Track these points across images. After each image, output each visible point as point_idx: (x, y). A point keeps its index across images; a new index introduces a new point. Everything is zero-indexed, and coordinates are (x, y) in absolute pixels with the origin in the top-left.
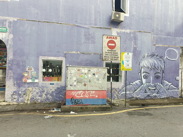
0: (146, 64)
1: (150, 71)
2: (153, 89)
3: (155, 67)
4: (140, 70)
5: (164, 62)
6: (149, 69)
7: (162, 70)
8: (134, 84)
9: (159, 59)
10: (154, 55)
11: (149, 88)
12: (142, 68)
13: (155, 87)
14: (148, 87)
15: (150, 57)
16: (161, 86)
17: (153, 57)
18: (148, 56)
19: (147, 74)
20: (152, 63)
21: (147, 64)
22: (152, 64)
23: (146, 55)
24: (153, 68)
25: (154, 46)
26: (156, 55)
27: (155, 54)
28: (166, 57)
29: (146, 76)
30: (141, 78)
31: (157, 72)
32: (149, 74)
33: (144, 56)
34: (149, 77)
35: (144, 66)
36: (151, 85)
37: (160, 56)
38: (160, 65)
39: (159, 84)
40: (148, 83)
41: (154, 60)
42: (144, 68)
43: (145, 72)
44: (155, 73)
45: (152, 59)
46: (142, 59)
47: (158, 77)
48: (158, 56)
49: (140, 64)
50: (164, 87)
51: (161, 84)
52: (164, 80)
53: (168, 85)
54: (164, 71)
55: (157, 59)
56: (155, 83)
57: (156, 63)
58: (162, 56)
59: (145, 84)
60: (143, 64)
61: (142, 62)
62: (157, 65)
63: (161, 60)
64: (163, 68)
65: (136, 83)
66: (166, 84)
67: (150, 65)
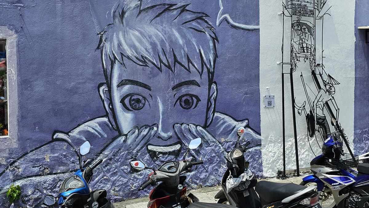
0: (133, 46)
1: (154, 75)
2: (170, 153)
3: (176, 60)
4: (105, 71)
5: (215, 39)
6: (148, 70)
7: (205, 70)
8: (73, 139)
9: (194, 24)
10: (169, 8)
11: (150, 147)
12: (113, 63)
13: (180, 142)
14: (147, 144)
15: (151, 15)
16: (203, 137)
17: (166, 15)
18: (140, 11)
19: (141, 90)
21: (137, 44)
22: (159, 48)
23: (133, 5)
24: (165, 61)
26: (179, 5)
27: (175, 1)
28: (221, 16)
29: (133, 98)
30: (112, 106)
31: (183, 81)
32: (150, 90)
33: (123, 9)
34: (147, 101)
35: (121, 53)
36: (159, 137)
37: (197, 13)
38: (198, 49)
39: (197, 131)
40: (145, 127)
41: (169, 30)
42: (122, 62)
43: (130, 83)
44: (176, 84)
45: (162, 26)
46: (110, 24)
47: (191, 101)
48: (187, 10)
49: (103, 47)
50: (215, 138)
51: (202, 127)
52: (217, 112)
53: (233, 132)
54: (213, 73)
55: (183, 24)
56: (176, 125)
57: (181, 42)
58: (205, 14)
59: (129, 132)
60: (120, 45)
61: (113, 35)
62: (186, 49)
63: (200, 28)
64: (212, 64)
65: (88, 131)
66: (224, 129)
67: (151, 51)
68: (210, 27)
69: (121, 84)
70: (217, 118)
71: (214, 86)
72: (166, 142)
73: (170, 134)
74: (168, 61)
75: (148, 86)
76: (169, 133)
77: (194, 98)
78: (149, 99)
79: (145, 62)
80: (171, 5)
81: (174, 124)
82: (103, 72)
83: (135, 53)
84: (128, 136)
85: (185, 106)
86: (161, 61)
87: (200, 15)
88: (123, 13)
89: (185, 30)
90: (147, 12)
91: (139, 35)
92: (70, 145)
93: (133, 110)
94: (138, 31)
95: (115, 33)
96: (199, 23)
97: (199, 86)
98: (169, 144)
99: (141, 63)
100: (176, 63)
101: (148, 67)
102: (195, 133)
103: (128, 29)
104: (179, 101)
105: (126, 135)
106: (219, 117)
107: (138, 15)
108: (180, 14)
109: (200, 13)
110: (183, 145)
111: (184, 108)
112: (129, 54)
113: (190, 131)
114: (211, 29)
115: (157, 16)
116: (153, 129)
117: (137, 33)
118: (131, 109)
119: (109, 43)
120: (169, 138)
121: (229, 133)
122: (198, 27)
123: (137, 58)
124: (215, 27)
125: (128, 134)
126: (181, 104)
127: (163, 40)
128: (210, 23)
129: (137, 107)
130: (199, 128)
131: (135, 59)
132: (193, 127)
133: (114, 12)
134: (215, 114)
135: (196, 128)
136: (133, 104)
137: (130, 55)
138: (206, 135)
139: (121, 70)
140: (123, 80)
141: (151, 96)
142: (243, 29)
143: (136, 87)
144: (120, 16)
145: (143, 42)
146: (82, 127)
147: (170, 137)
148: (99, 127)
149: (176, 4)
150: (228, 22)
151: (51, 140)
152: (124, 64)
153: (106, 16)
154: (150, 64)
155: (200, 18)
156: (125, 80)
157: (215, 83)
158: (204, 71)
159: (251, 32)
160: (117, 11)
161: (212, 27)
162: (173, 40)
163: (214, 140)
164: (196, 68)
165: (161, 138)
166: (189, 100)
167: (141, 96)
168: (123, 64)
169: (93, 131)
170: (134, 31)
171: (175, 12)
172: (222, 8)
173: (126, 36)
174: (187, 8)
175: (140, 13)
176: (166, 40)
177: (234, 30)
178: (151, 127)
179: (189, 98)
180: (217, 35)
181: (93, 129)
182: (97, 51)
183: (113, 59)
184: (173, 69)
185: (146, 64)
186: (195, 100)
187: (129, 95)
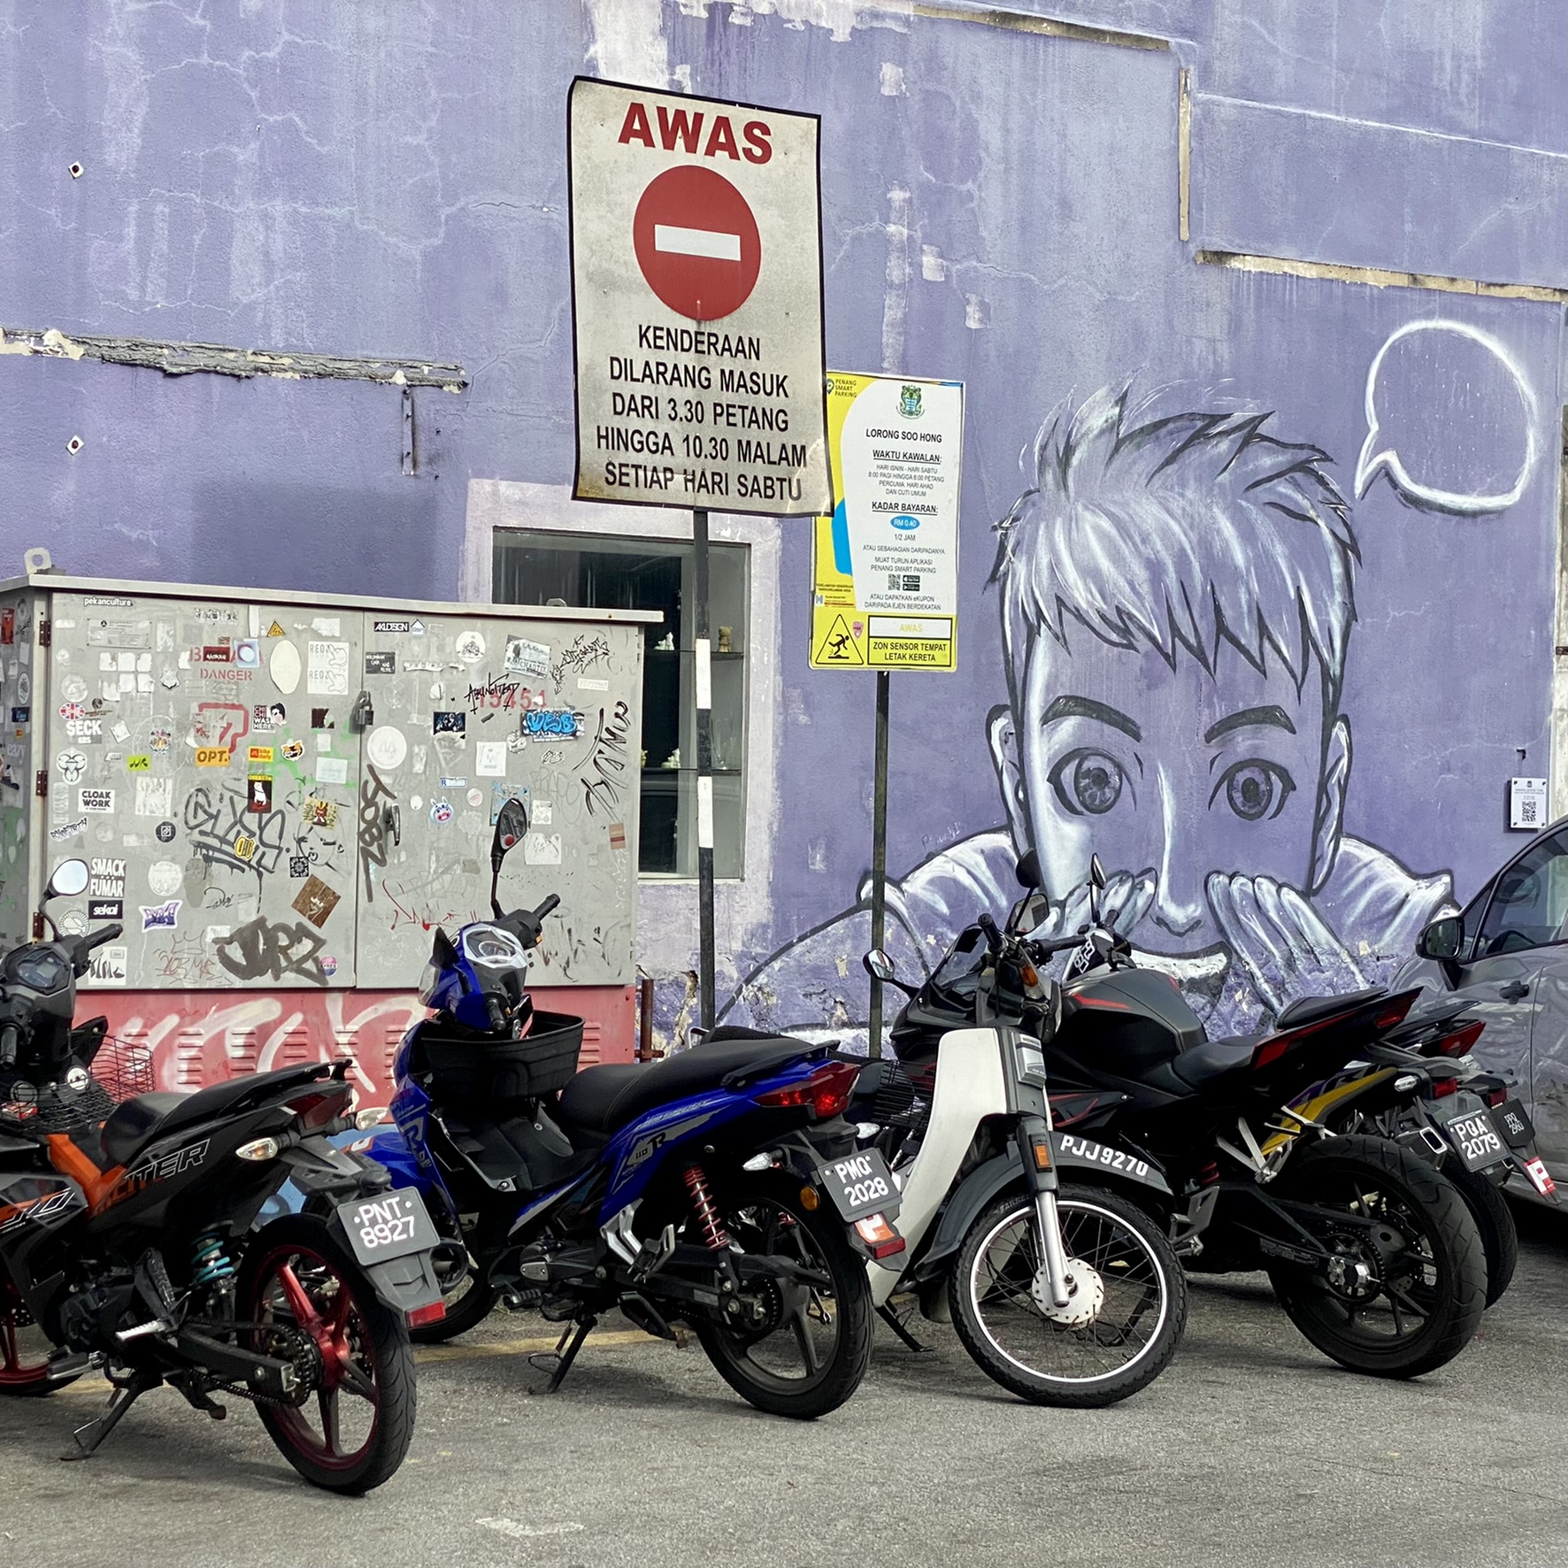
0: (1091, 573)
1: (1152, 681)
2: (1193, 986)
3: (1221, 629)
4: (1009, 662)
5: (1349, 548)
6: (1136, 660)
7: (1315, 667)
9: (1283, 488)
10: (1203, 427)
12: (1032, 634)
13: (1225, 947)
15: (1151, 455)
16: (1299, 934)
17: (1193, 456)
18: (1119, 441)
19: (1110, 736)
20: (1182, 560)
21: (1105, 564)
22: (1171, 580)
23: (1097, 422)
24: (1186, 629)
25: (1212, 272)
26: (1238, 417)
27: (1225, 403)
28: (1371, 460)
29: (1087, 765)
30: (1026, 794)
31: (1241, 707)
32: (1137, 737)
33: (1069, 436)
34: (1128, 779)
35: (1058, 598)
36: (1161, 921)
37: (1295, 446)
38: (1293, 584)
39: (1280, 907)
40: (1117, 878)
41: (1203, 510)
42: (1057, 629)
43: (1080, 710)
44: (1218, 719)
45: (1182, 495)
46: (1030, 493)
47: (1263, 787)
48: (1264, 438)
49: (1006, 574)
50: (1338, 940)
51: (1297, 892)
52: (1350, 836)
53: (1398, 919)
54: (1338, 684)
55: (1248, 489)
56: (1215, 879)
57: (1239, 558)
58: (1319, 451)
59: (1071, 894)
60: (1054, 567)
61: (1037, 530)
62: (1255, 587)
63: (1303, 502)
64: (1338, 644)
65: (955, 881)
66: (1368, 906)
67: (1145, 589)
68: (1334, 502)
69: (1052, 715)
70: (1349, 860)
71: (1339, 732)
72: (1178, 941)
73: (1195, 910)
74: (1196, 629)
75: (1133, 723)
76: (1192, 908)
77: (1274, 777)
78: (1134, 772)
79: (1125, 632)
80: (1215, 419)
81: (1208, 876)
82: (1002, 666)
83: (1098, 596)
84: (1067, 910)
85: (1244, 805)
86: (1175, 631)
87: (1304, 455)
88: (1069, 450)
89: (1254, 514)
90: (1139, 446)
91: (1113, 532)
92: (905, 926)
93: (1085, 812)
94: (1111, 516)
95: (1042, 526)
96: (1297, 486)
97: (1293, 731)
98: (1189, 949)
99: (1114, 637)
100: (1222, 637)
101: (1136, 650)
102: (1273, 914)
103: (1080, 508)
104: (1225, 785)
105: (1062, 905)
106: (1355, 856)
107: (1112, 456)
108: (1240, 450)
109: (1301, 447)
110: (1235, 957)
111: (1239, 813)
112: (1080, 600)
113: (1258, 906)
114: (1335, 510)
115: (1169, 462)
116: (1141, 889)
117: (1105, 524)
118: (1079, 807)
119: (1024, 558)
120: (1192, 928)
121: (1385, 921)
122: (1296, 503)
123: (1103, 617)
124: (1348, 502)
125: (1066, 899)
126: (1231, 799)
127: (1183, 549)
128: (1335, 487)
129: (1097, 802)
130: (1289, 896)
131: (1096, 621)
132: (1269, 892)
133: (1044, 448)
134: (1342, 843)
135: (1279, 895)
136: (1086, 789)
137: (1084, 605)
138: (1308, 922)
139: (1055, 660)
140: (1059, 699)
141: (1140, 763)
142: (1442, 509)
143: (1095, 723)
144: (1060, 461)
145: (1124, 559)
146: (938, 867)
147: (1195, 924)
148: (984, 866)
149: (1228, 416)
150: (1395, 484)
151: (854, 903)
152: (1064, 636)
153: (1021, 463)
154: (1142, 643)
155: (1303, 467)
156: (1065, 697)
157: (1345, 719)
158: (1310, 673)
159: (1469, 521)
160: (1051, 443)
161: (1341, 502)
162: (1215, 551)
163: (1336, 946)
164: (1284, 660)
165: (1166, 925)
166: (1257, 785)
167: (1110, 759)
168: (1060, 638)
169: (967, 881)
170: (1098, 515)
171: (1224, 446)
172: (1374, 427)
173: (1074, 533)
174: (1263, 429)
175: (1116, 449)
176: (1192, 548)
177: (1413, 512)
178: (1137, 881)
179: (1259, 778)
180: (1355, 531)
181: (969, 872)
182: (990, 588)
183: (1032, 618)
184: (1211, 660)
185: (1129, 640)
186: (1278, 786)
187: (1076, 754)
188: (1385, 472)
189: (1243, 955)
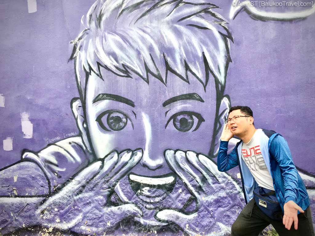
8: (43, 159)
9: (196, 19)
10: (158, 3)
15: (136, 13)
17: (155, 13)
18: (121, 11)
22: (146, 54)
23: (114, 5)
30: (87, 124)
32: (133, 106)
33: (101, 11)
34: (130, 119)
36: (145, 166)
37: (200, 4)
38: (201, 51)
39: (198, 161)
40: (126, 152)
42: (98, 73)
43: (109, 98)
44: (168, 98)
46: (86, 30)
47: (189, 120)
48: (186, 3)
51: (206, 156)
55: (179, 21)
56: (168, 152)
59: (106, 156)
60: (96, 53)
63: (205, 23)
64: (222, 70)
68: (220, 22)
71: (225, 101)
72: (152, 172)
74: (157, 69)
75: (131, 101)
76: (158, 161)
77: (194, 117)
78: (132, 117)
81: (165, 151)
82: (76, 85)
84: (105, 161)
85: (181, 127)
86: (148, 70)
87: (205, 7)
88: (101, 15)
89: (182, 28)
90: (130, 11)
91: (120, 40)
93: (112, 130)
95: (91, 40)
96: (202, 18)
97: (202, 101)
98: (158, 175)
99: (122, 74)
100: (169, 71)
101: (131, 77)
102: (195, 163)
104: (172, 120)
105: (103, 160)
108: (175, 8)
110: (178, 178)
111: (179, 130)
112: (107, 63)
113: (188, 161)
114: (220, 24)
115: (144, 15)
116: (136, 155)
118: (109, 129)
119: (84, 51)
123: (117, 68)
124: (227, 21)
125: (104, 158)
126: (175, 125)
129: (117, 127)
130: (202, 158)
131: (114, 69)
133: (91, 15)
135: (198, 157)
137: (109, 64)
140: (99, 95)
141: (135, 114)
143: (115, 102)
144: (98, 19)
147: (160, 167)
150: (249, 13)
153: (82, 21)
154: (133, 75)
155: (205, 11)
156: (102, 94)
157: (227, 96)
158: (209, 81)
160: (94, 13)
161: (223, 21)
163: (226, 175)
164: (197, 78)
165: (147, 167)
166: (187, 120)
167: (122, 113)
168: (100, 75)
169: (64, 152)
170: (114, 35)
171: (168, 7)
175: (121, 13)
176: (155, 43)
177: (259, 23)
178: (134, 152)
179: (187, 117)
180: (230, 31)
181: (65, 150)
182: (70, 62)
183: (88, 70)
184: (164, 79)
185: (128, 75)
186: (196, 120)
187: (108, 112)
188: (244, 9)
189: (182, 177)
